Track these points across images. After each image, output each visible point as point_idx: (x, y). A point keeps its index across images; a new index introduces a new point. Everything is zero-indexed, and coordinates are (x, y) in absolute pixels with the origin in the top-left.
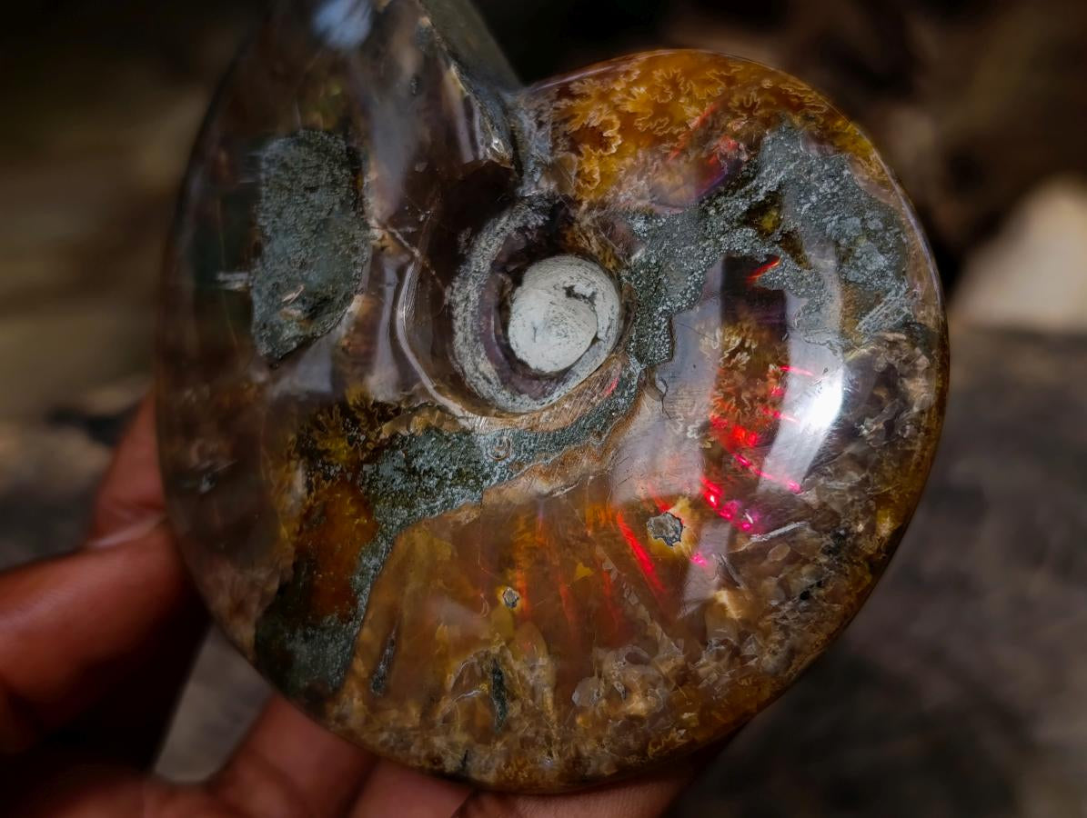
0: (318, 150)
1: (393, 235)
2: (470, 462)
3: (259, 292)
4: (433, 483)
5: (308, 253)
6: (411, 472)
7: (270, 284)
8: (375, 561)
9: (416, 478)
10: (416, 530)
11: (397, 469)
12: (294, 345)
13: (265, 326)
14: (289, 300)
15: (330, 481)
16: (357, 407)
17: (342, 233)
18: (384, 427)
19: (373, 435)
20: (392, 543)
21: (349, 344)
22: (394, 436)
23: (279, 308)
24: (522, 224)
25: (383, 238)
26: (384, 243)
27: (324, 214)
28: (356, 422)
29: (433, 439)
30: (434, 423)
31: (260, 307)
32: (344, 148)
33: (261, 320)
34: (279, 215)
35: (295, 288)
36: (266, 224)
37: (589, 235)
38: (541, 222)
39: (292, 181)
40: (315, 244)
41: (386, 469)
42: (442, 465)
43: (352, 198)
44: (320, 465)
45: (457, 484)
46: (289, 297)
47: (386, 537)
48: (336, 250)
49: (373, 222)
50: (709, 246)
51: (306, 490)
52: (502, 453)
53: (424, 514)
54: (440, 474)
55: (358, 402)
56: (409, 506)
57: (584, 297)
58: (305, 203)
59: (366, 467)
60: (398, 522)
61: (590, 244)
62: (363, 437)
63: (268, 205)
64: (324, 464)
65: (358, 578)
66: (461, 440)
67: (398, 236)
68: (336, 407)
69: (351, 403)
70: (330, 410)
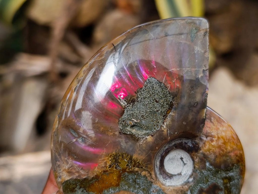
0: (164, 93)
1: (167, 131)
2: (147, 188)
3: (127, 111)
4: (137, 186)
5: (145, 115)
6: (135, 181)
7: (131, 112)
8: (113, 191)
9: (135, 183)
10: (127, 192)
11: (132, 178)
12: (129, 133)
13: (124, 121)
14: (133, 121)
15: (116, 169)
16: (134, 160)
17: (157, 118)
18: (136, 168)
19: (133, 168)
20: (120, 191)
21: (142, 145)
22: (137, 172)
23: (130, 120)
24: (187, 142)
25: (165, 129)
26: (164, 130)
27: (155, 110)
28: (131, 162)
29: (144, 178)
30: (147, 176)
31: (125, 115)
32: (171, 101)
33: (124, 119)
34: (144, 98)
35: (137, 120)
36: (139, 96)
37: (197, 157)
38: (190, 145)
39: (153, 94)
40: (148, 114)
41: (130, 177)
42: (142, 184)
43: (165, 113)
44: (116, 164)
45: (142, 190)
46: (134, 120)
47: (119, 188)
48: (153, 121)
49: (165, 124)
50: (215, 178)
51: (109, 166)
52: (155, 191)
53: (131, 191)
54: (140, 186)
55: (135, 159)
56: (129, 187)
57: (184, 162)
58: (153, 102)
59: (126, 173)
60: (124, 188)
61: (196, 159)
62: (130, 167)
63: (143, 92)
64: (117, 165)
65: (106, 191)
66: (149, 182)
67: (169, 132)
68: (129, 156)
69: (133, 158)
70: (128, 155)
